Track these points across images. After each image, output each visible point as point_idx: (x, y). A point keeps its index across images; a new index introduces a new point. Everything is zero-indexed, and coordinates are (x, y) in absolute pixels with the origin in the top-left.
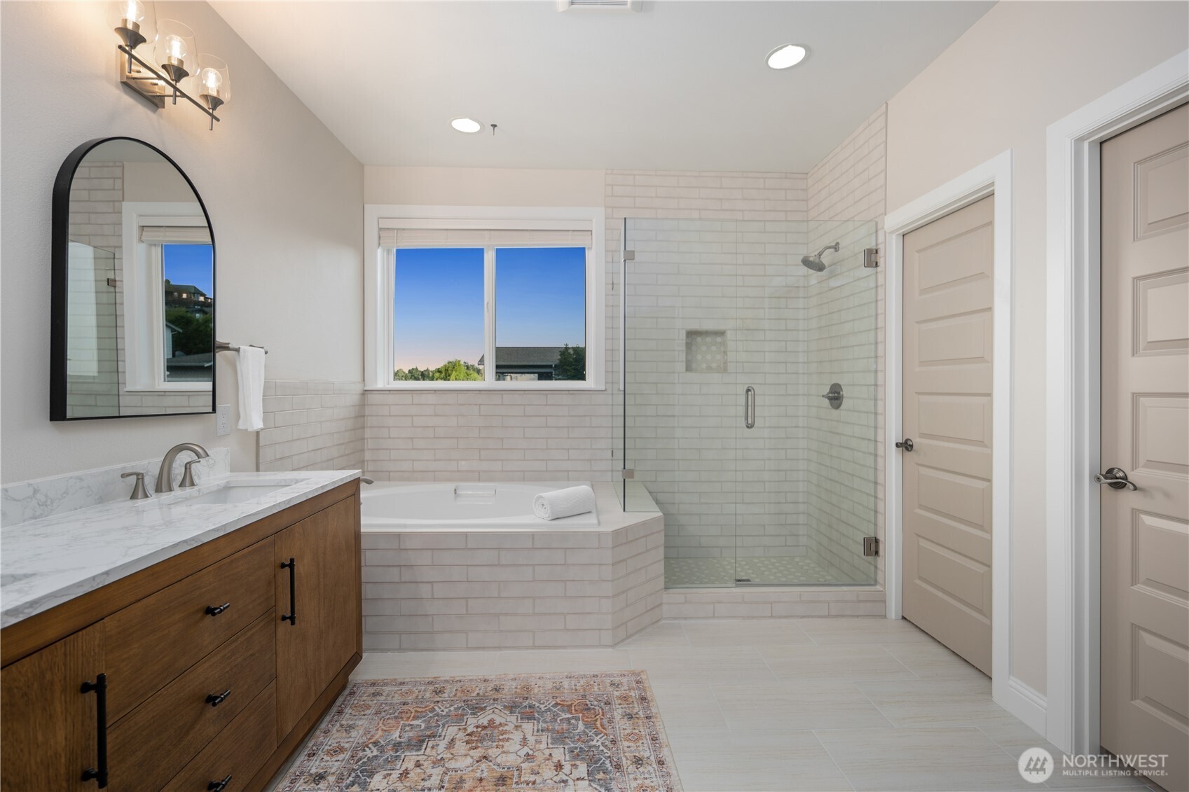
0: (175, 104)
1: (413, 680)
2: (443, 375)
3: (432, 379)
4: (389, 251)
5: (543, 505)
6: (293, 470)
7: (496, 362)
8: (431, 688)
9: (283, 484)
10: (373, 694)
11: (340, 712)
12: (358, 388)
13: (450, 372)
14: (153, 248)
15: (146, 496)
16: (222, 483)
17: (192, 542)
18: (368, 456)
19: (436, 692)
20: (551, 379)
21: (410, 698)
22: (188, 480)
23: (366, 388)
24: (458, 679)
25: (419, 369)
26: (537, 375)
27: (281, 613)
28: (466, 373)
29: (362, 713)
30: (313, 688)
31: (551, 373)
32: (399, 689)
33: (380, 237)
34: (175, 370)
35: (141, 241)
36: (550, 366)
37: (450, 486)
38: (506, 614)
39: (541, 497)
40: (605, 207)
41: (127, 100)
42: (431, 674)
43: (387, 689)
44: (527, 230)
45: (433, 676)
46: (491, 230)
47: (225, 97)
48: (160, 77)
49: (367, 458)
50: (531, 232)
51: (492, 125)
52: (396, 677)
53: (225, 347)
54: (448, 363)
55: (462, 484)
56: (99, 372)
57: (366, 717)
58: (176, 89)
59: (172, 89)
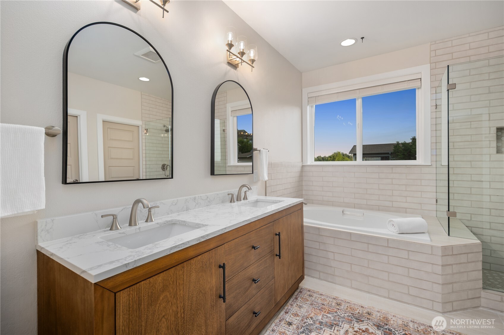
0: (242, 65)
1: (326, 294)
2: (332, 158)
3: (327, 160)
4: (312, 107)
5: (393, 225)
6: (277, 196)
7: (363, 152)
8: (335, 301)
9: (275, 202)
10: (309, 295)
11: (296, 298)
12: (300, 164)
13: (335, 157)
14: (234, 118)
15: (234, 202)
16: (255, 199)
17: (248, 221)
18: (304, 193)
19: (337, 304)
20: (389, 160)
21: (325, 302)
22: (245, 198)
23: (303, 165)
24: (348, 301)
25: (321, 156)
26: (380, 158)
27: (275, 253)
28: (343, 158)
29: (305, 302)
30: (287, 286)
31: (389, 157)
32: (320, 297)
33: (308, 101)
34: (240, 159)
35: (231, 116)
36: (388, 153)
37: (340, 209)
38: (372, 277)
39: (392, 221)
40: (430, 63)
41: (229, 68)
42: (335, 295)
43: (315, 295)
44: (380, 85)
45: (335, 296)
46: (360, 89)
47: (256, 59)
48: (238, 57)
49: (303, 194)
50: (382, 86)
51: (361, 38)
52: (319, 291)
53: (256, 150)
54: (334, 153)
55: (346, 209)
56: (221, 159)
57: (307, 304)
58: (242, 60)
59: (241, 60)
